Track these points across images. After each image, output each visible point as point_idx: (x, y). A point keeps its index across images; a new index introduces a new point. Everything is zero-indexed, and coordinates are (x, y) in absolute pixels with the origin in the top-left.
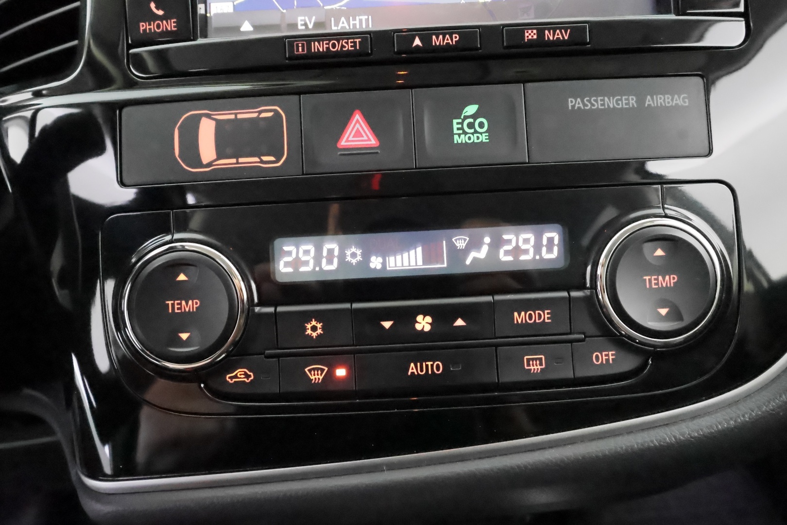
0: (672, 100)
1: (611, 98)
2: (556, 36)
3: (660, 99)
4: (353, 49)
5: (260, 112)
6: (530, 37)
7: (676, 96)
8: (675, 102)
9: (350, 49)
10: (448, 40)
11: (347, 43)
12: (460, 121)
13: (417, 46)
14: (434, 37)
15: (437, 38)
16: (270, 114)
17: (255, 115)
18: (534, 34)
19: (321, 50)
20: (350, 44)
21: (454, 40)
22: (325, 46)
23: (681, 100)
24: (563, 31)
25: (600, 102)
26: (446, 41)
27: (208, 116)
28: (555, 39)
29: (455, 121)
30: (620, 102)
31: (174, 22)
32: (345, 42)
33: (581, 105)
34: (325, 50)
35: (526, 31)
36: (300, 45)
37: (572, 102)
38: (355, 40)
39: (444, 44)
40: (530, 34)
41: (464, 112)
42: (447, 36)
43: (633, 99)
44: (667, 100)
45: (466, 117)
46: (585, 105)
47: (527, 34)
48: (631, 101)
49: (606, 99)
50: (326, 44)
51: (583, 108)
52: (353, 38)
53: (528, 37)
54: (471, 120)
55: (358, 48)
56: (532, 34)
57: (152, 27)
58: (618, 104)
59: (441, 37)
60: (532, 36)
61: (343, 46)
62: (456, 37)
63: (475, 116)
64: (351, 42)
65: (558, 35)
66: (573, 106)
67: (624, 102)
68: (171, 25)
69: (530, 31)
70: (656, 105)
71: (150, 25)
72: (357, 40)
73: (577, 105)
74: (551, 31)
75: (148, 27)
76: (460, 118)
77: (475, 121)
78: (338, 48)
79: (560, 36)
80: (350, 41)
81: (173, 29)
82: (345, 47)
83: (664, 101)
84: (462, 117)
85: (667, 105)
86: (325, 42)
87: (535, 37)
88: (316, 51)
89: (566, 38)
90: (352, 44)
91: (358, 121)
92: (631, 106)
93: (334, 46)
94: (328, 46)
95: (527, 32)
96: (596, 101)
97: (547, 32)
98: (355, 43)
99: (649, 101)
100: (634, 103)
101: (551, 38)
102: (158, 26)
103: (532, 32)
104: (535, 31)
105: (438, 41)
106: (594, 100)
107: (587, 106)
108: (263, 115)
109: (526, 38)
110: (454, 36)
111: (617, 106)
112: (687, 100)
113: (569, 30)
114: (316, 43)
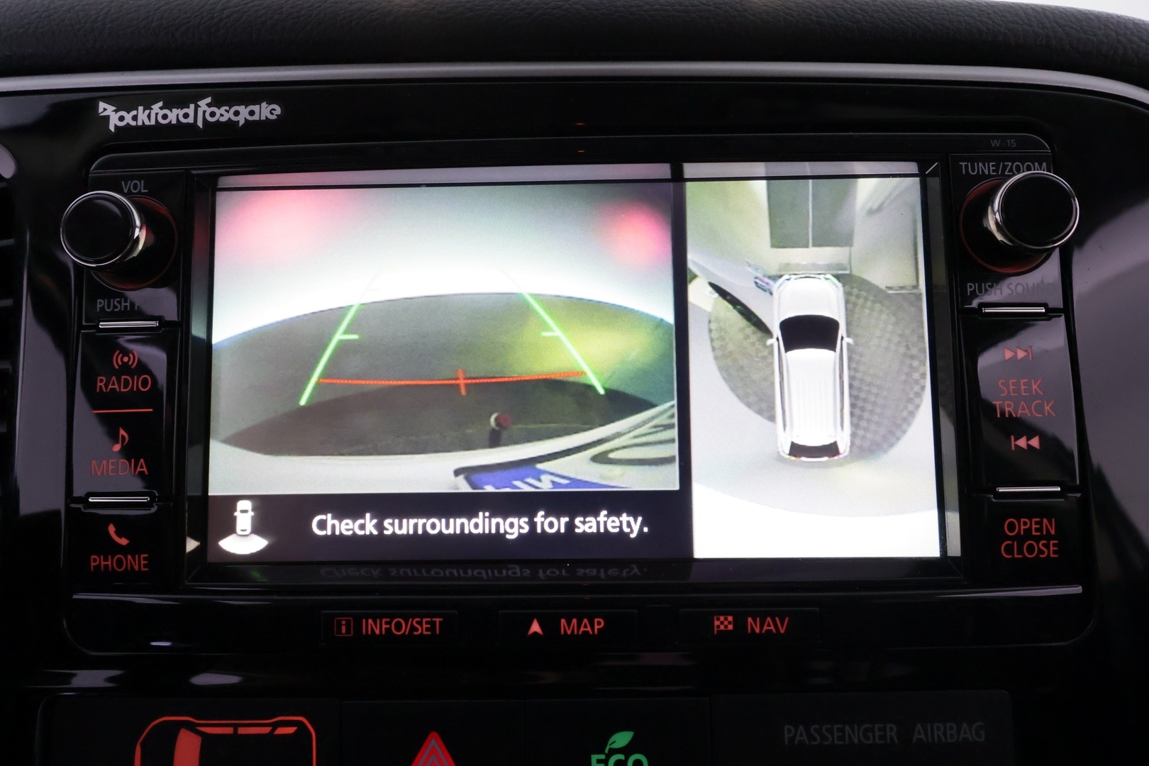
0: (958, 731)
1: (856, 726)
2: (766, 628)
3: (938, 729)
4: (429, 633)
5: (275, 726)
6: (722, 627)
7: (965, 726)
8: (962, 735)
9: (425, 633)
10: (586, 626)
11: (420, 623)
12: (602, 757)
13: (535, 633)
14: (563, 621)
15: (569, 623)
16: (291, 730)
17: (267, 730)
18: (730, 623)
19: (377, 632)
20: (425, 626)
21: (596, 627)
22: (384, 626)
23: (973, 733)
24: (777, 619)
25: (836, 734)
26: (582, 629)
27: (191, 727)
28: (764, 631)
29: (594, 758)
30: (870, 735)
31: (145, 559)
32: (417, 622)
33: (805, 738)
34: (384, 633)
35: (715, 618)
36: (344, 622)
37: (789, 731)
38: (434, 619)
39: (580, 633)
40: (722, 623)
41: (610, 741)
42: (585, 621)
43: (891, 729)
44: (949, 732)
45: (614, 751)
46: (811, 738)
47: (717, 623)
48: (888, 733)
49: (847, 728)
50: (386, 623)
51: (807, 743)
52: (432, 617)
53: (718, 627)
54: (621, 757)
55: (438, 632)
56: (726, 623)
57: (109, 563)
58: (868, 738)
59: (575, 621)
60: (726, 627)
61: (413, 629)
62: (599, 623)
63: (627, 750)
64: (427, 623)
65: (769, 625)
66: (792, 740)
67: (877, 734)
68: (139, 563)
69: (722, 618)
70: (930, 740)
71: (106, 560)
72: (438, 620)
73: (798, 738)
74: (758, 619)
75: (103, 563)
76: (602, 752)
77: (627, 758)
78: (405, 629)
79: (772, 628)
80: (424, 620)
81: (143, 569)
82: (417, 630)
83: (945, 734)
84: (607, 751)
85: (949, 740)
86: (384, 620)
87: (730, 627)
88: (369, 633)
89: (782, 631)
90: (429, 626)
91: (433, 749)
92: (889, 741)
93: (398, 626)
94: (388, 626)
95: (718, 619)
96: (830, 731)
97: (750, 620)
98: (433, 624)
99: (919, 734)
100: (895, 737)
101: (757, 631)
102: (119, 563)
103: (726, 619)
104: (730, 618)
105: (569, 629)
106: (827, 730)
107: (815, 739)
108: (281, 731)
109: (716, 629)
110: (596, 620)
111: (866, 742)
112: (982, 733)
113: (787, 619)
114: (370, 621)
